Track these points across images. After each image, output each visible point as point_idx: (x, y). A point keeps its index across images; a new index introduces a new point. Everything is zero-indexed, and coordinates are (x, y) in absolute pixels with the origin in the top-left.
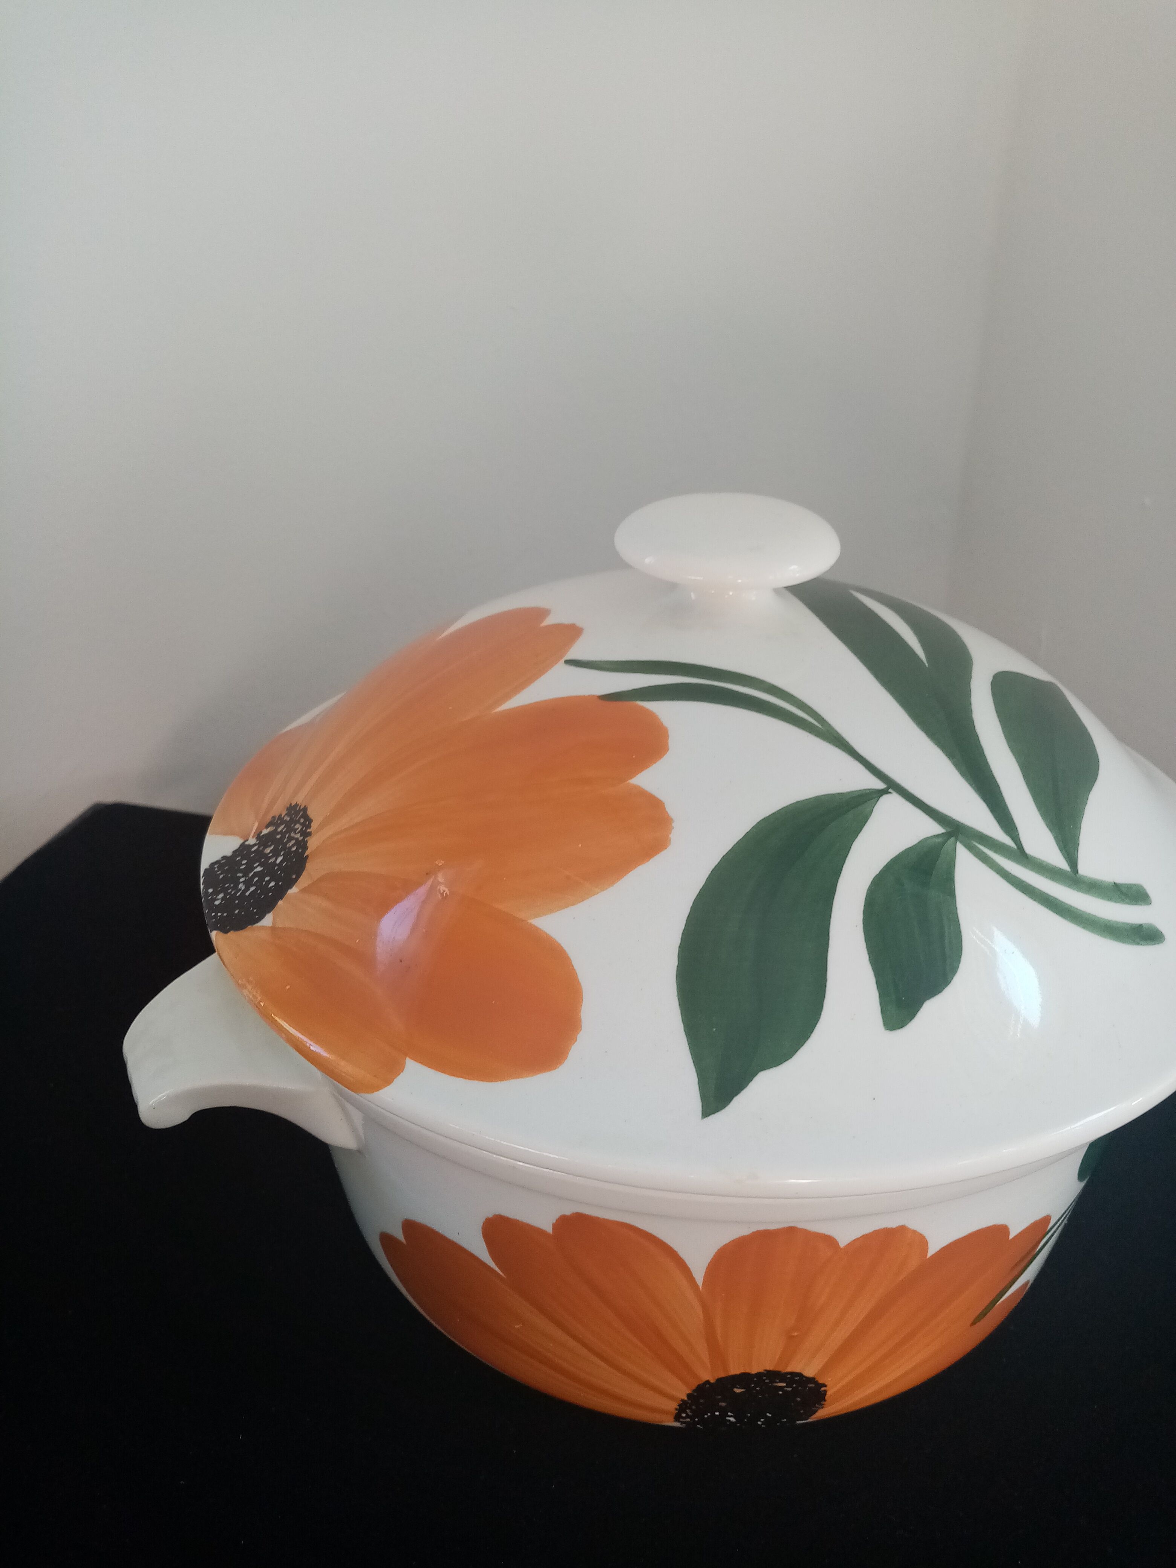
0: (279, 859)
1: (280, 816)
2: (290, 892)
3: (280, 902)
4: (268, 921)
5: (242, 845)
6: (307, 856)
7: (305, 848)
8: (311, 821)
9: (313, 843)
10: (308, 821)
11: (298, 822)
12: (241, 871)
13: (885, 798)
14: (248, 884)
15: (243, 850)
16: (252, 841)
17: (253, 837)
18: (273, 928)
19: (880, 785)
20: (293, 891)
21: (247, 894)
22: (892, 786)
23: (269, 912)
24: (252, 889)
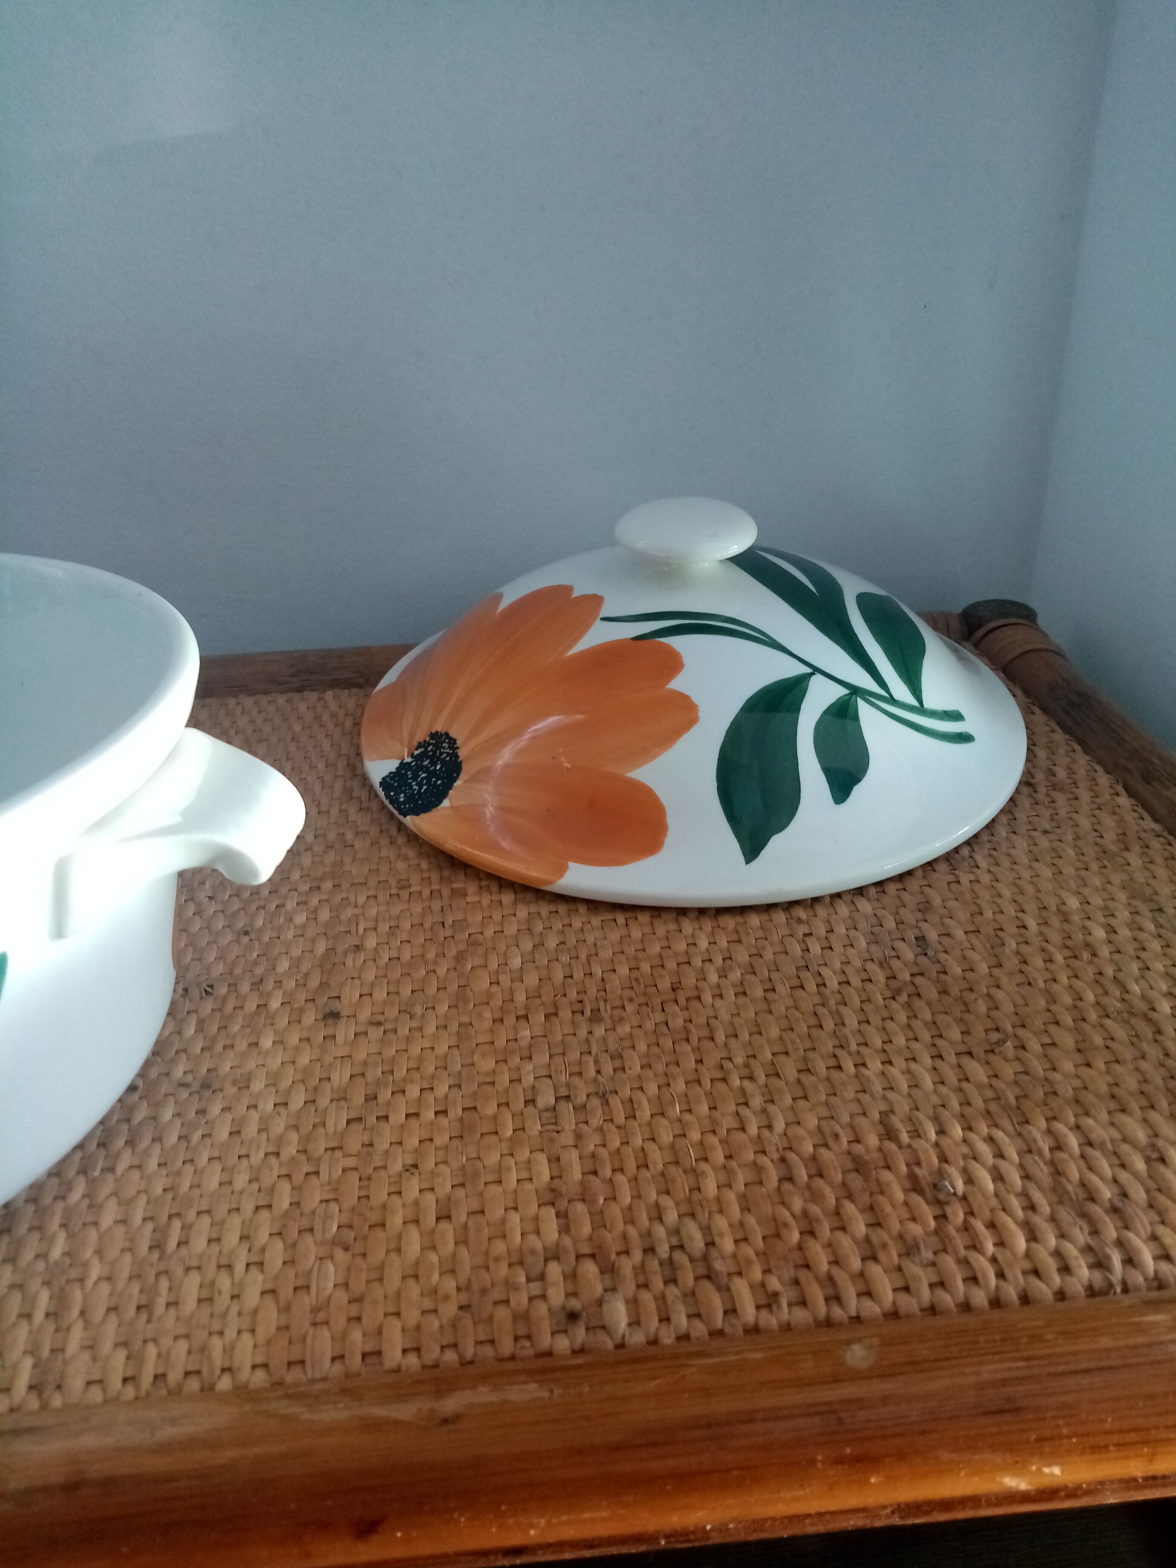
0: (438, 767)
1: (425, 741)
2: (455, 784)
3: (451, 792)
4: (446, 803)
5: (401, 763)
6: (461, 762)
7: (457, 756)
8: (455, 740)
9: (462, 753)
10: (452, 742)
11: (444, 742)
12: (410, 779)
13: (813, 678)
14: (420, 785)
15: (403, 766)
16: (408, 760)
17: (408, 757)
18: (452, 807)
19: (809, 670)
20: (458, 783)
21: (422, 791)
22: (816, 670)
23: (445, 798)
24: (425, 787)
